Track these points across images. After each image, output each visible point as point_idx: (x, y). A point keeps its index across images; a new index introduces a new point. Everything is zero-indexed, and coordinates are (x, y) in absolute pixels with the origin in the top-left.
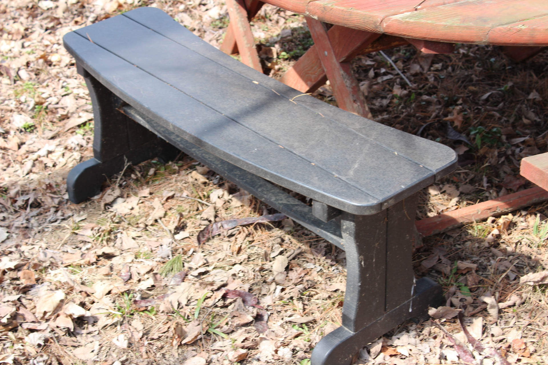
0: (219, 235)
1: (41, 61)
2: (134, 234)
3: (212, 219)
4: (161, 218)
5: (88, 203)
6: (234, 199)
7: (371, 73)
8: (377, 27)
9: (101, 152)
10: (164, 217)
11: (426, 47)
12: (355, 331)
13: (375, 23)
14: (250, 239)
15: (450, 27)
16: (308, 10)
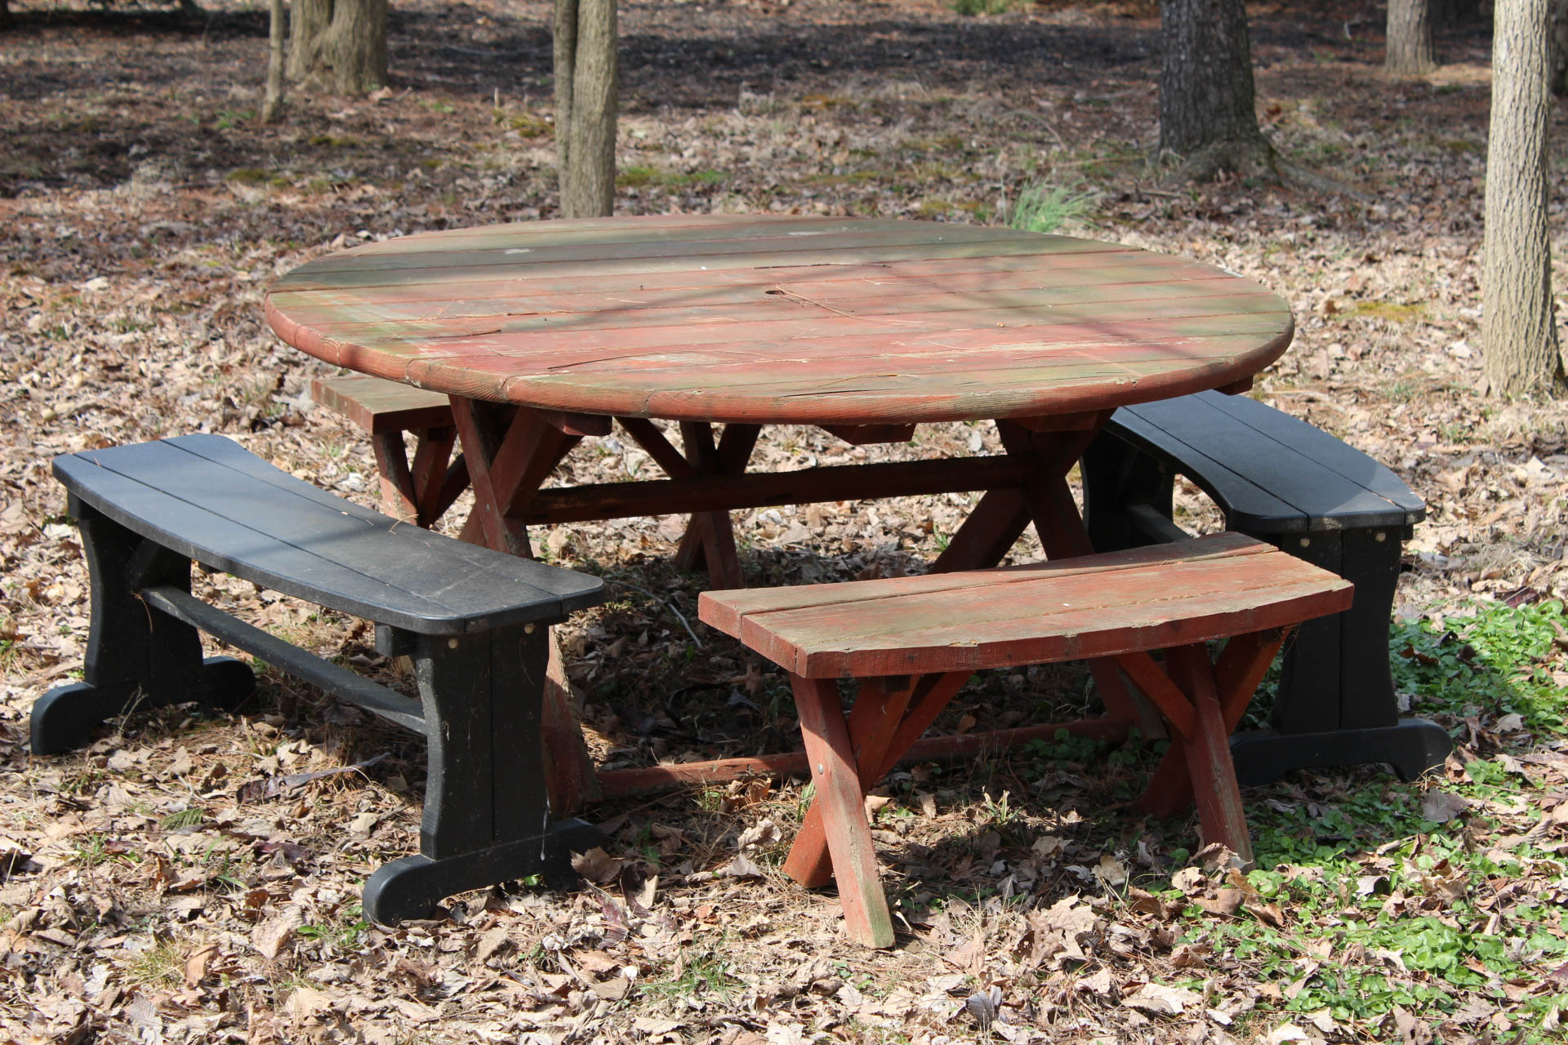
0: (278, 797)
1: (26, 591)
2: (132, 788)
3: (272, 773)
4: (184, 775)
5: (64, 758)
6: (315, 752)
7: (644, 638)
8: (497, 392)
9: (98, 667)
10: (191, 773)
11: (570, 425)
12: (438, 857)
13: (495, 387)
14: (327, 798)
15: (597, 390)
16: (409, 374)
